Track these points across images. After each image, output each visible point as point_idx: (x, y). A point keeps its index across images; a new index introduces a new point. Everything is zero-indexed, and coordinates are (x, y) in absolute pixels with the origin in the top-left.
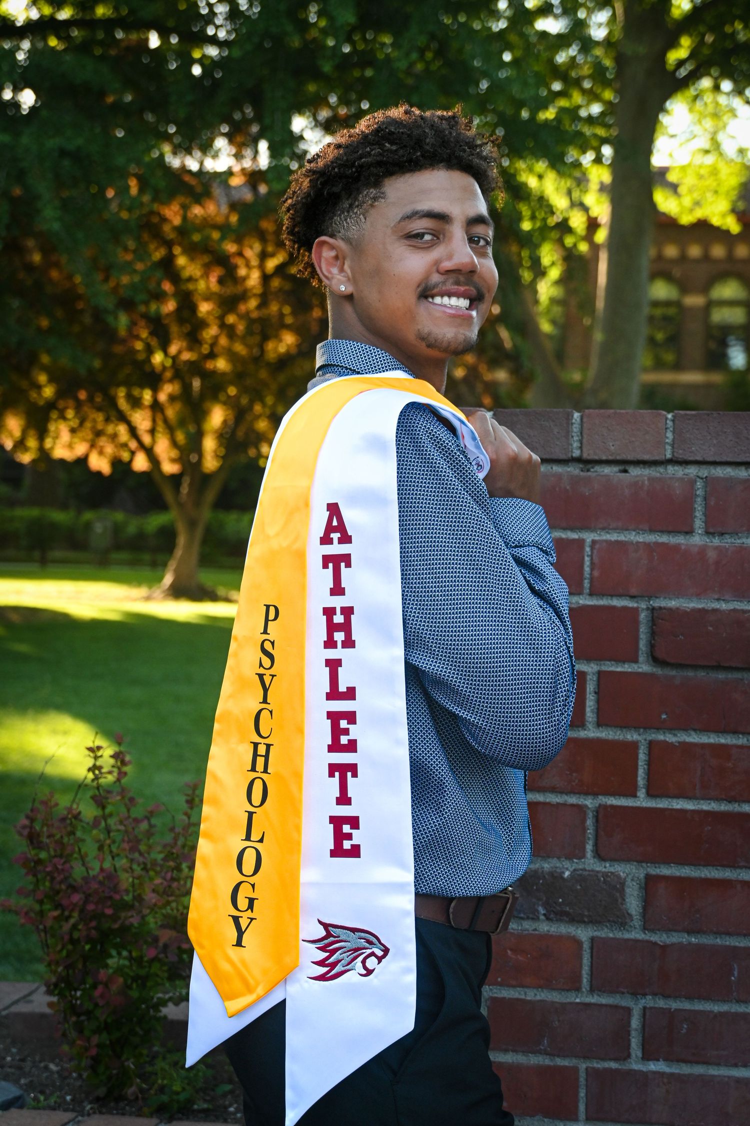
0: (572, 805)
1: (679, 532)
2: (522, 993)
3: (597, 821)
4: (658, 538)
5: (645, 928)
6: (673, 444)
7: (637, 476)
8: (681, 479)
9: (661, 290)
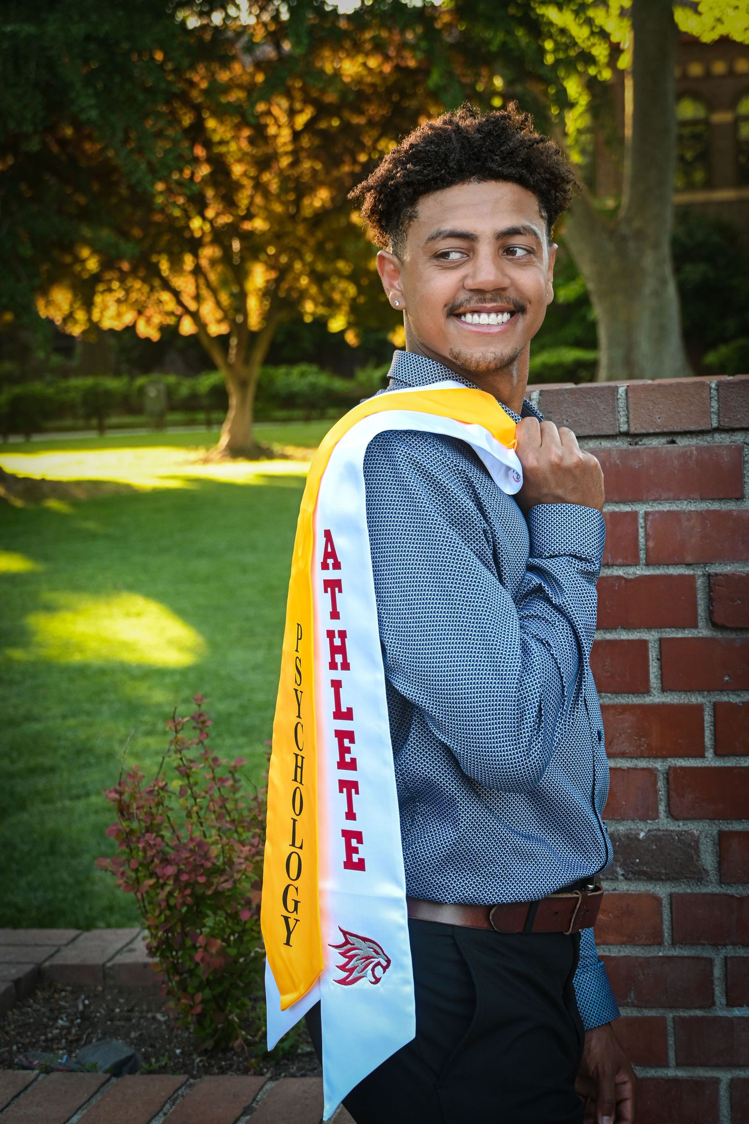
0: (643, 769)
1: (730, 499)
2: (607, 950)
3: (668, 783)
4: (709, 505)
5: (721, 882)
6: (719, 413)
7: (685, 447)
8: (728, 447)
9: (688, 110)
